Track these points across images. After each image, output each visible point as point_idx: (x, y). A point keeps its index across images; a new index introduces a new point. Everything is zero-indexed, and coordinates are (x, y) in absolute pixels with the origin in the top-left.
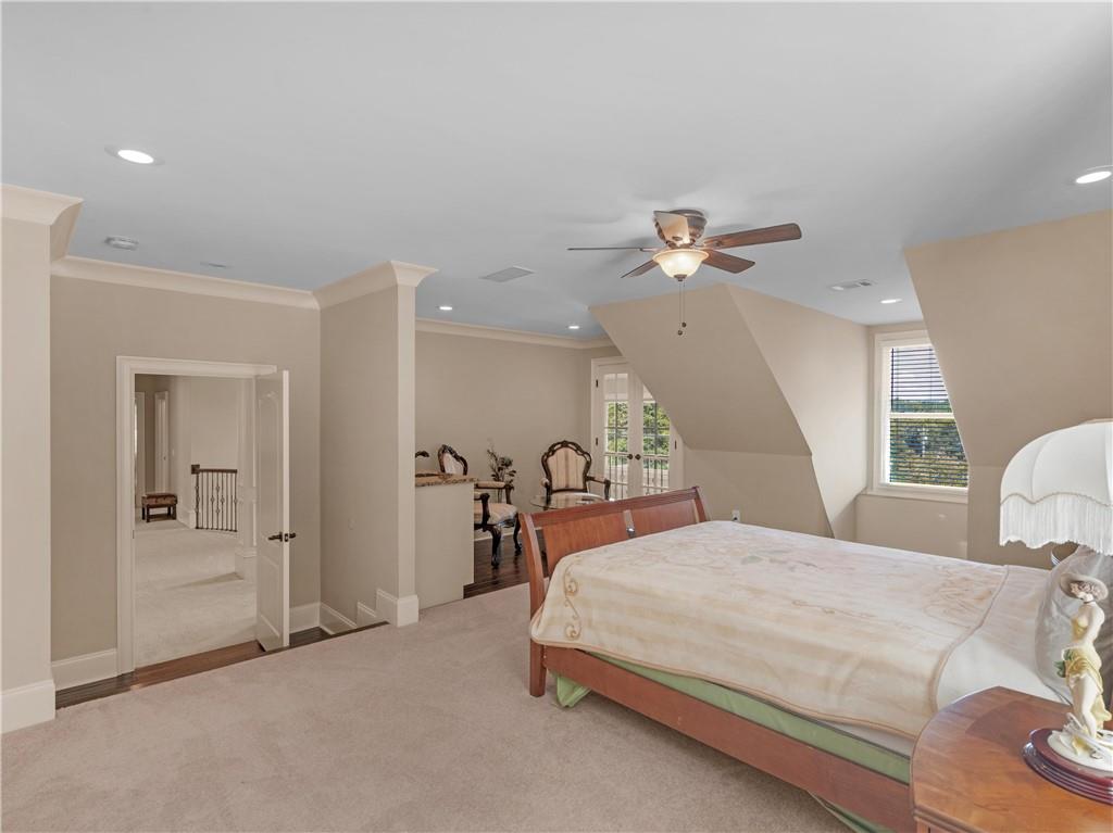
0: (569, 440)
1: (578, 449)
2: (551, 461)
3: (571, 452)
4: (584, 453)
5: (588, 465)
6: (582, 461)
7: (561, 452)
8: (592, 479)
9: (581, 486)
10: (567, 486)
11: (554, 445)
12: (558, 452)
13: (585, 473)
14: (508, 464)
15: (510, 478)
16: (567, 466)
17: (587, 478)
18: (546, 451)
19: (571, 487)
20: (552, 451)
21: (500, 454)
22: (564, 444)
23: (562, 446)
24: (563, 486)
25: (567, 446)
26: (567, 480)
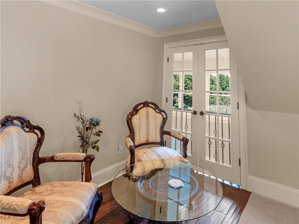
0: (149, 101)
1: (156, 108)
2: (135, 119)
3: (151, 111)
4: (161, 111)
5: (164, 121)
6: (159, 118)
7: (143, 111)
8: (168, 133)
9: (158, 140)
10: (148, 140)
11: (138, 106)
12: (141, 111)
13: (162, 127)
14: (95, 123)
15: (96, 138)
16: (148, 123)
17: (163, 133)
18: (131, 111)
19: (151, 140)
20: (136, 110)
21: (88, 117)
22: (146, 104)
23: (144, 107)
24: (143, 141)
25: (148, 106)
26: (148, 135)
